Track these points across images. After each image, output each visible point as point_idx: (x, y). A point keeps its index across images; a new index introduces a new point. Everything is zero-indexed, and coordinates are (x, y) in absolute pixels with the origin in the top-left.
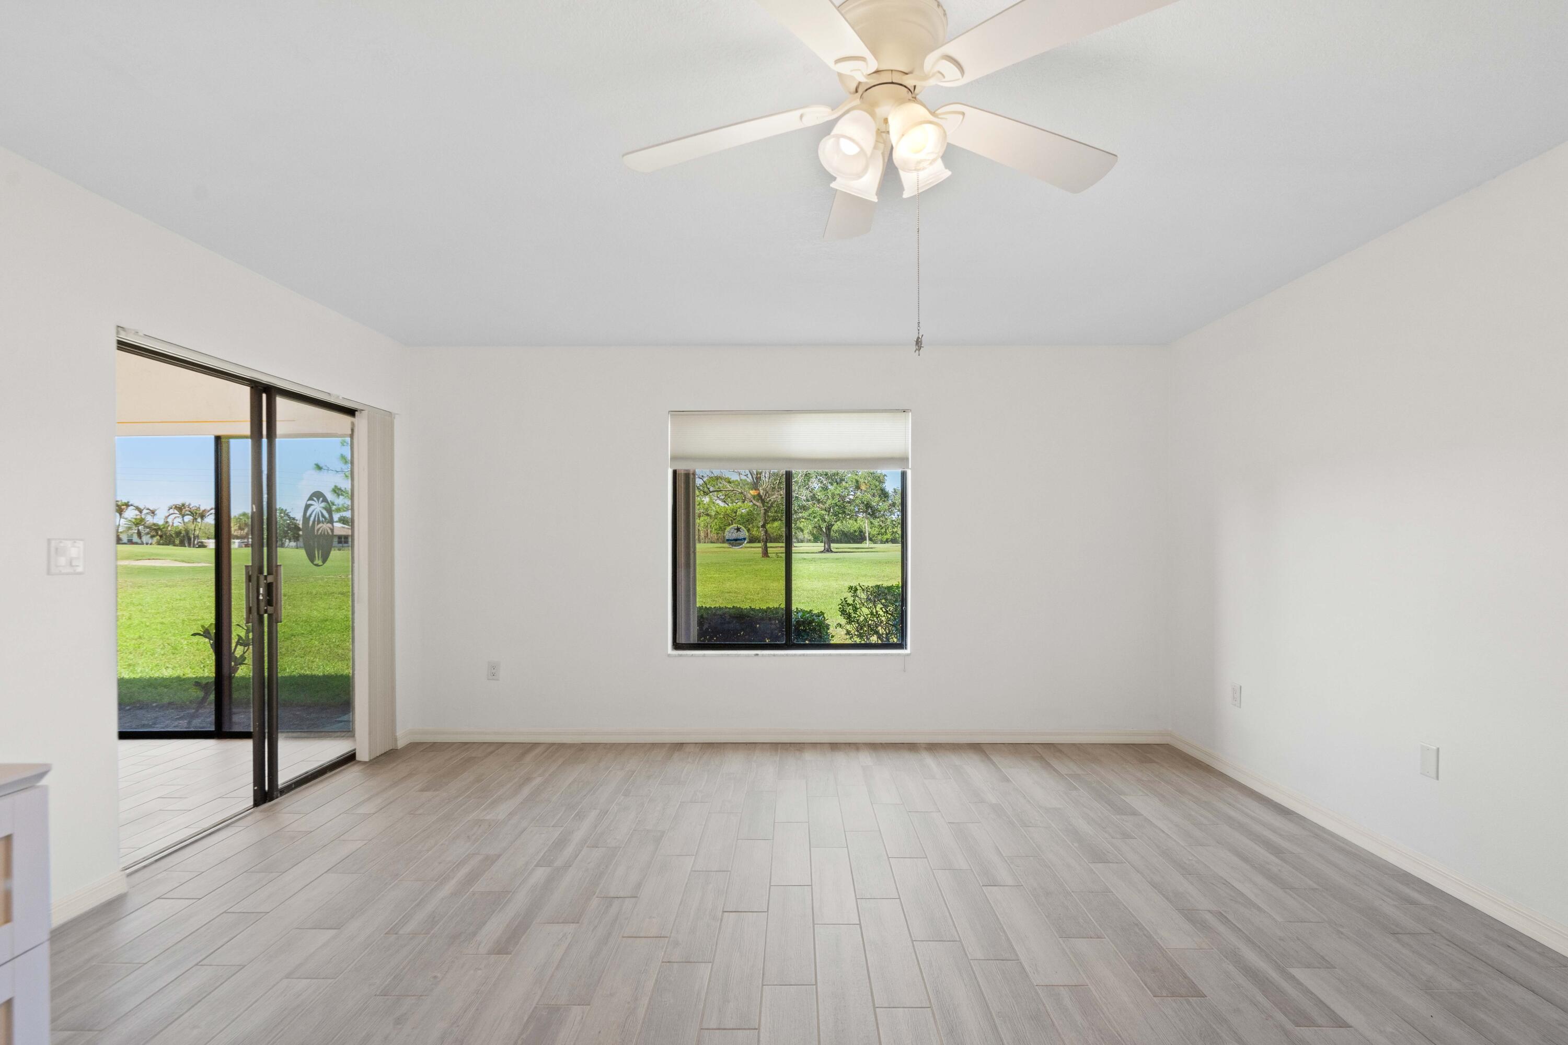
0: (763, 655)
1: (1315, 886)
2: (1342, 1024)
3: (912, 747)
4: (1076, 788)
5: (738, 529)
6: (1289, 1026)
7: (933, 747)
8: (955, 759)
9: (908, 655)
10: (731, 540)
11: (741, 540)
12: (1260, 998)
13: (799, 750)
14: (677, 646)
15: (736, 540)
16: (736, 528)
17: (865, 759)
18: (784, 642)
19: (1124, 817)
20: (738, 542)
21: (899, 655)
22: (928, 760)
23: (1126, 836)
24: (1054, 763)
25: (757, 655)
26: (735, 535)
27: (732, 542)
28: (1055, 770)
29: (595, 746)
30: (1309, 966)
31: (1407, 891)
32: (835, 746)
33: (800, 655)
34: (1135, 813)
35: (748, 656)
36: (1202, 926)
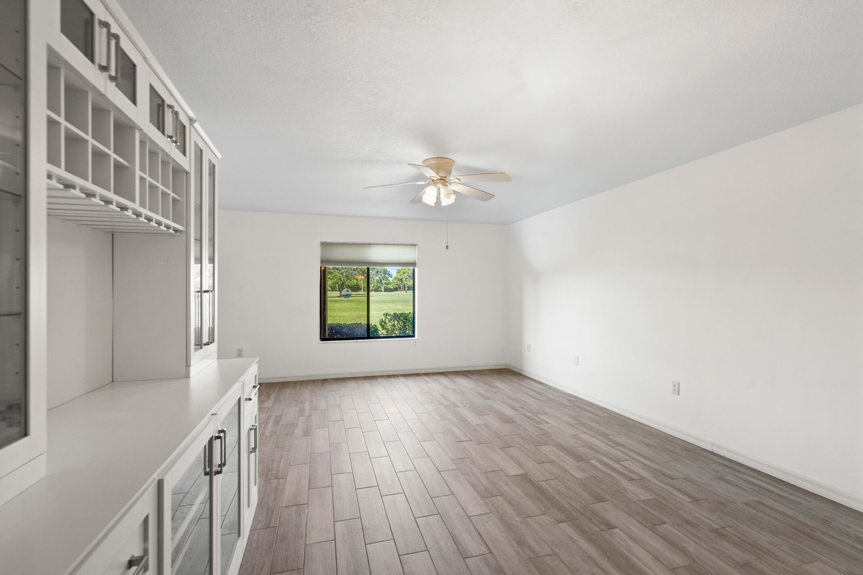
0: (359, 342)
1: (546, 399)
2: (548, 423)
3: (418, 375)
4: (478, 382)
5: (348, 291)
6: (536, 425)
7: (426, 374)
8: (435, 377)
9: (416, 339)
10: (345, 295)
11: (349, 295)
12: (530, 421)
13: (376, 378)
14: (322, 339)
15: (347, 295)
16: (347, 290)
17: (402, 379)
18: (366, 336)
19: (494, 388)
20: (348, 296)
21: (413, 339)
22: (426, 378)
23: (495, 393)
24: (470, 376)
25: (357, 341)
26: (346, 293)
27: (345, 296)
28: (471, 378)
29: (288, 383)
30: (543, 414)
31: (570, 398)
32: (389, 376)
33: (374, 341)
34: (497, 387)
35: (353, 342)
36: (517, 410)
